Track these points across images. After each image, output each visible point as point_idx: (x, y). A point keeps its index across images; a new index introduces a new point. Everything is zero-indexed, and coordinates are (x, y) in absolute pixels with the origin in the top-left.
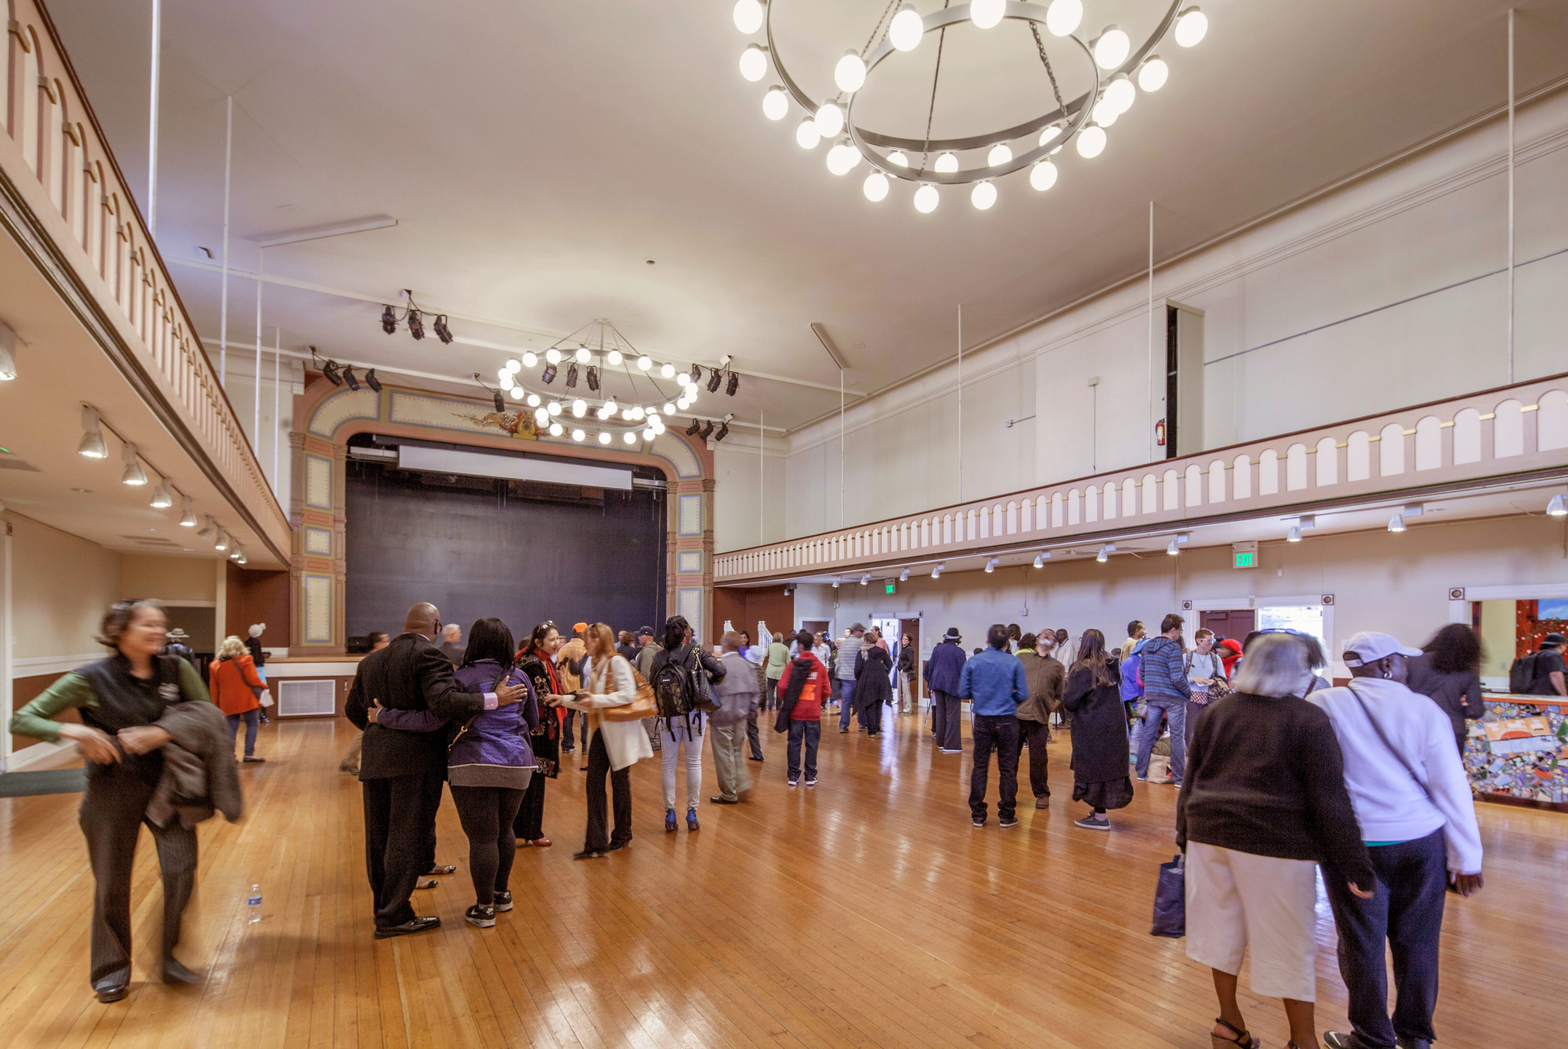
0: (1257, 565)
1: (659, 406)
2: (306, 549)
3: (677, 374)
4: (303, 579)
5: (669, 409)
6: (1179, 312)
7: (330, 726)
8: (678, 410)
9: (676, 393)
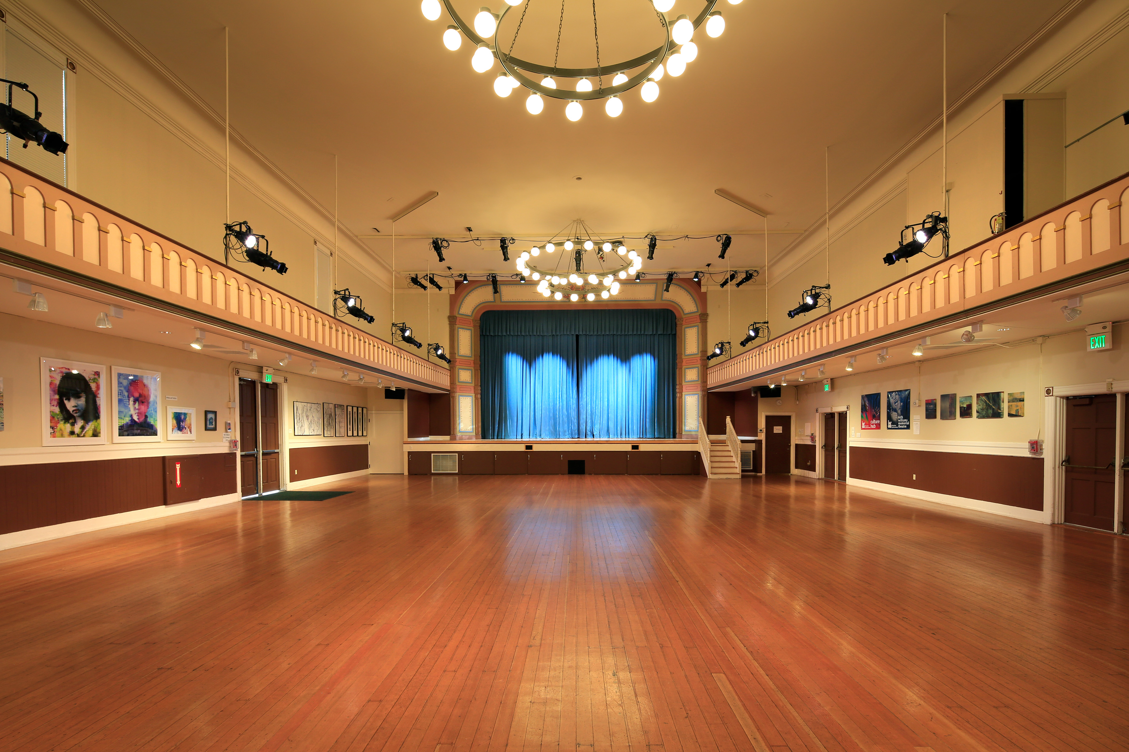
0: (1111, 348)
1: (615, 273)
2: (458, 380)
3: (628, 251)
4: (457, 397)
5: (622, 275)
6: (1025, 103)
7: (456, 479)
8: (628, 275)
9: (627, 264)
